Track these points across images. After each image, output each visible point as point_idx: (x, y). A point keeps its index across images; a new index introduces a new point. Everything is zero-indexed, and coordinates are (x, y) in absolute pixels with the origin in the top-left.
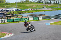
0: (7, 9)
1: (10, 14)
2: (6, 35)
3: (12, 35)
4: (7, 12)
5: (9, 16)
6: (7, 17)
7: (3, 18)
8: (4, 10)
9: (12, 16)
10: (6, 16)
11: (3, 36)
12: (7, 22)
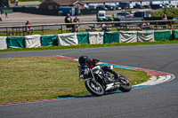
0: (154, 3)
1: (164, 17)
2: (150, 77)
3: (169, 77)
4: (154, 11)
5: (160, 23)
6: (153, 26)
7: (144, 29)
8: (144, 3)
9: (168, 23)
10: (151, 23)
11: (143, 81)
12: (153, 40)
